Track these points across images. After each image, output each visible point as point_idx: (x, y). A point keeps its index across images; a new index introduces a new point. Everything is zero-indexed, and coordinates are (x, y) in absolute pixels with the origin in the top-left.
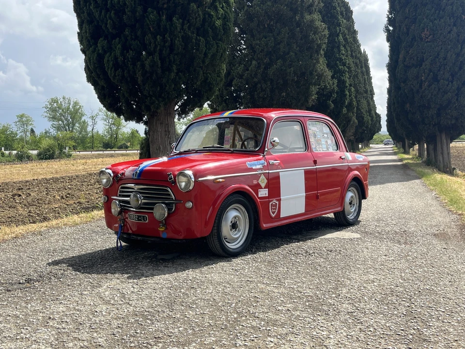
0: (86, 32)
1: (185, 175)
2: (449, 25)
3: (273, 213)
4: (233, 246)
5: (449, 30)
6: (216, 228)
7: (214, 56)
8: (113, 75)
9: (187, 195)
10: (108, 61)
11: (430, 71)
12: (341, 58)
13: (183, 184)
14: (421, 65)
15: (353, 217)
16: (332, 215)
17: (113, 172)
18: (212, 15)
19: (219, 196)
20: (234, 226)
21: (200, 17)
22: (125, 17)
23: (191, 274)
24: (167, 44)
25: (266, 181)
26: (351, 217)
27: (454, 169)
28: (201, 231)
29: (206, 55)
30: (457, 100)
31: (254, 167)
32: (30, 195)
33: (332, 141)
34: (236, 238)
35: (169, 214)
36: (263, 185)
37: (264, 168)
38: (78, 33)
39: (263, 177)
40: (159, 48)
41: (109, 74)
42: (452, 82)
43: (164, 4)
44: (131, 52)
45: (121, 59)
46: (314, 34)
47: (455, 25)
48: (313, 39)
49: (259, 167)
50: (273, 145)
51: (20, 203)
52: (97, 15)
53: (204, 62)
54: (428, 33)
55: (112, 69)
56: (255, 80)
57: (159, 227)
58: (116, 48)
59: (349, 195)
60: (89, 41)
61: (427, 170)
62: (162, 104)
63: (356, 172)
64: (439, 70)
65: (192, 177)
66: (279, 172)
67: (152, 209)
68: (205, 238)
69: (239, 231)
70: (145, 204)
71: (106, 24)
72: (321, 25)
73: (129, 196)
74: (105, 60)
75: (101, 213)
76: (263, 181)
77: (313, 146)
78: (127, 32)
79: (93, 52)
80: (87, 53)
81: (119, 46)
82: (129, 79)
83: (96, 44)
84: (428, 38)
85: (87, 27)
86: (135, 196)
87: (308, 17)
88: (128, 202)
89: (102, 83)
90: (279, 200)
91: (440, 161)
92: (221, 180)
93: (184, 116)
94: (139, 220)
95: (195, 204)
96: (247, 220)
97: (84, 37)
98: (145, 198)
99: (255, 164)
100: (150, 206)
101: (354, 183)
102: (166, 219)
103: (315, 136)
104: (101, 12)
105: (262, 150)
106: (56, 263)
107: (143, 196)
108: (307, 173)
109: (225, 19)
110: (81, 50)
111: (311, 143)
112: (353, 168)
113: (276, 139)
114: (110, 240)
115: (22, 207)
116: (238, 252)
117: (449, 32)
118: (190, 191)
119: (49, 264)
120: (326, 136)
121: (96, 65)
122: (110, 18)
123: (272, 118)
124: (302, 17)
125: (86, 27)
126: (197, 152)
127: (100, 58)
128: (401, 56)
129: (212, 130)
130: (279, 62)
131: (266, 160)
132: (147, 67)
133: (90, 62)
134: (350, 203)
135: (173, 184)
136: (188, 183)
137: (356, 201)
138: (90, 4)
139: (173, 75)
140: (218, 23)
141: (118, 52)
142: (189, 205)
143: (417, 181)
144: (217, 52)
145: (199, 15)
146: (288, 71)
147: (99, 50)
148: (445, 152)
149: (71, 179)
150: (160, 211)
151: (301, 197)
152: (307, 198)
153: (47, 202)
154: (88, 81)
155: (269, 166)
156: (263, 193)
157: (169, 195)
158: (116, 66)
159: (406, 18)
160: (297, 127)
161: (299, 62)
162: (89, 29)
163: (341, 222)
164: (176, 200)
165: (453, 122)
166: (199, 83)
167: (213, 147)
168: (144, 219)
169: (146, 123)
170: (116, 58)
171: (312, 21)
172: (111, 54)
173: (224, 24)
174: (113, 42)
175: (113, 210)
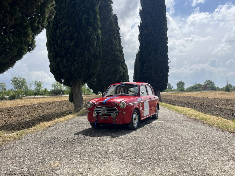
0: (52, 55)
2: (160, 57)
3: (143, 115)
4: (135, 126)
6: (132, 120)
9: (123, 110)
10: (61, 65)
11: (154, 70)
12: (123, 66)
13: (122, 106)
14: (152, 69)
17: (93, 102)
18: (96, 51)
22: (69, 50)
24: (83, 60)
26: (156, 116)
27: (162, 101)
28: (127, 121)
29: (94, 64)
30: (162, 80)
31: (138, 100)
32: (14, 112)
33: (152, 92)
34: (135, 123)
35: (117, 116)
36: (141, 106)
38: (48, 55)
39: (141, 103)
40: (80, 61)
41: (61, 70)
42: (161, 74)
43: (81, 47)
45: (66, 64)
46: (119, 58)
47: (161, 57)
49: (140, 100)
52: (58, 49)
53: (93, 66)
54: (153, 59)
55: (63, 68)
57: (113, 120)
58: (64, 60)
59: (156, 109)
60: (53, 58)
63: (157, 102)
64: (157, 71)
65: (125, 103)
66: (144, 102)
67: (111, 114)
69: (136, 121)
70: (107, 113)
71: (61, 52)
72: (121, 55)
73: (101, 110)
76: (141, 105)
77: (149, 94)
78: (68, 55)
79: (55, 62)
81: (65, 60)
82: (69, 71)
83: (56, 59)
84: (153, 61)
86: (103, 110)
88: (100, 113)
90: (144, 111)
92: (132, 104)
93: (83, 84)
94: (105, 118)
95: (126, 112)
96: (138, 117)
97: (51, 57)
100: (109, 114)
101: (157, 105)
102: (116, 118)
105: (139, 95)
107: (107, 110)
108: (149, 102)
109: (100, 52)
110: (49, 61)
115: (14, 117)
116: (136, 128)
117: (160, 59)
118: (125, 108)
120: (150, 90)
121: (56, 66)
122: (63, 50)
124: (115, 52)
125: (52, 53)
126: (115, 95)
127: (58, 64)
128: (145, 66)
130: (108, 67)
131: (140, 98)
133: (54, 65)
134: (156, 112)
135: (118, 106)
138: (55, 45)
139: (84, 70)
140: (98, 54)
141: (65, 62)
142: (124, 112)
145: (93, 51)
148: (159, 96)
150: (114, 115)
152: (149, 110)
153: (22, 115)
154: (51, 71)
156: (141, 108)
157: (116, 109)
159: (146, 54)
160: (145, 88)
161: (114, 67)
162: (54, 54)
164: (119, 111)
165: (161, 86)
166: (91, 73)
167: (122, 94)
168: (107, 118)
170: (64, 64)
172: (62, 63)
173: (100, 54)
174: (63, 59)
175: (94, 115)
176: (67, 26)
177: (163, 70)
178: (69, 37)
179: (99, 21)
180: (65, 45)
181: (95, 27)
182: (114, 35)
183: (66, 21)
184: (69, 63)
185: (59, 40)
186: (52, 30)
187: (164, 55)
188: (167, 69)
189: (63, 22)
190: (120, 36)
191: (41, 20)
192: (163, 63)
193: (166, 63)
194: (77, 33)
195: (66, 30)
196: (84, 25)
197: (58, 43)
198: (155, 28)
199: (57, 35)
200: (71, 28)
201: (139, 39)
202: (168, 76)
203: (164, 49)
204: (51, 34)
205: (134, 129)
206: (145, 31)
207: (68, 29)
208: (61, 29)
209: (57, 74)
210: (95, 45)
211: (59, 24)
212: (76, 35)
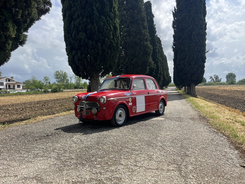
0: (69, 48)
1: (103, 98)
2: (194, 46)
3: (134, 111)
4: (120, 123)
5: (194, 47)
6: (114, 117)
7: (113, 56)
8: (78, 63)
9: (104, 105)
10: (76, 58)
11: (188, 61)
12: (157, 57)
13: (102, 101)
14: (185, 60)
15: (162, 112)
16: (154, 112)
17: (78, 97)
18: (113, 42)
19: (115, 105)
20: (120, 116)
21: (109, 43)
22: (82, 43)
23: (105, 133)
25: (131, 100)
26: (161, 112)
27: (197, 95)
28: (108, 118)
29: (110, 56)
30: (197, 71)
31: (127, 95)
32: (48, 105)
33: (154, 86)
34: (121, 120)
35: (97, 112)
36: (130, 101)
37: (131, 95)
38: (66, 48)
39: (130, 98)
42: (196, 65)
43: (95, 38)
44: (84, 55)
45: (80, 57)
47: (196, 46)
48: (147, 50)
49: (129, 95)
50: (134, 87)
51: (45, 108)
52: (72, 42)
53: (109, 58)
54: (187, 48)
55: (77, 61)
56: (128, 65)
57: (94, 116)
59: (160, 105)
60: (69, 51)
61: (188, 96)
62: (94, 73)
63: (163, 97)
64: (191, 61)
65: (106, 98)
66: (136, 97)
67: (91, 110)
68: (110, 120)
69: (122, 118)
71: (75, 45)
72: (150, 46)
73: (83, 105)
74: (75, 58)
75: (73, 111)
76: (130, 100)
77: (148, 88)
79: (71, 55)
80: (69, 55)
81: (80, 53)
82: (83, 64)
83: (72, 52)
84: (187, 50)
85: (69, 46)
86: (85, 105)
87: (146, 43)
88: (83, 108)
89: (74, 66)
90: (136, 107)
91: (192, 93)
92: (115, 100)
93: (103, 77)
94: (87, 114)
95: (106, 108)
96: (125, 114)
98: (89, 106)
99: (127, 94)
100: (90, 109)
101: (162, 100)
102: (96, 113)
103: (148, 84)
104: (74, 41)
105: (130, 89)
106: (57, 129)
108: (145, 97)
109: (117, 44)
110: (67, 54)
111: (147, 86)
112: (162, 95)
113: (135, 85)
114: (77, 121)
115: (45, 109)
116: (121, 125)
117: (195, 48)
118: (105, 103)
119: (55, 130)
120: (152, 84)
121: (72, 60)
122: (77, 43)
123: (133, 78)
124: (144, 43)
126: (107, 90)
127: (73, 57)
128: (178, 56)
129: (113, 82)
130: (136, 59)
131: (131, 92)
132: (89, 60)
133: (70, 59)
134: (161, 108)
135: (99, 101)
136: (104, 101)
137: (163, 107)
138: (70, 38)
139: (98, 63)
140: (115, 45)
141: (79, 55)
142: (105, 108)
143: (184, 100)
144: (114, 55)
145: (108, 42)
146: (139, 61)
147: (73, 54)
148: (194, 90)
149: (63, 99)
150: (94, 111)
151: (144, 105)
152: (146, 105)
153: (54, 108)
154: (69, 65)
155: (132, 95)
156: (130, 104)
157: (97, 105)
158: (79, 60)
159: (180, 43)
160: (142, 81)
161: (143, 58)
163: (158, 114)
164: (100, 107)
165: (196, 79)
166: (108, 66)
167: (113, 88)
169: (89, 80)
170: (79, 57)
171: (147, 44)
172: (77, 56)
173: (117, 45)
174: (78, 52)
175: (77, 110)
176: (81, 17)
177: (198, 60)
178: (83, 29)
179: (116, 9)
180: (79, 37)
181: (112, 16)
182: (143, 24)
183: (79, 12)
184: (83, 56)
185: (74, 33)
186: (67, 23)
187: (199, 43)
188: (203, 60)
189: (76, 13)
190: (153, 25)
191: (26, 13)
192: (198, 53)
193: (202, 53)
194: (91, 24)
195: (79, 21)
196: (97, 15)
197: (73, 36)
198: (190, 13)
199: (71, 27)
200: (84, 20)
201: (174, 27)
202: (205, 67)
203: (200, 37)
204: (66, 27)
205: (118, 126)
206: (178, 17)
207: (82, 20)
208: (75, 21)
209: (74, 67)
210: (111, 36)
211: (74, 16)
212: (89, 26)
